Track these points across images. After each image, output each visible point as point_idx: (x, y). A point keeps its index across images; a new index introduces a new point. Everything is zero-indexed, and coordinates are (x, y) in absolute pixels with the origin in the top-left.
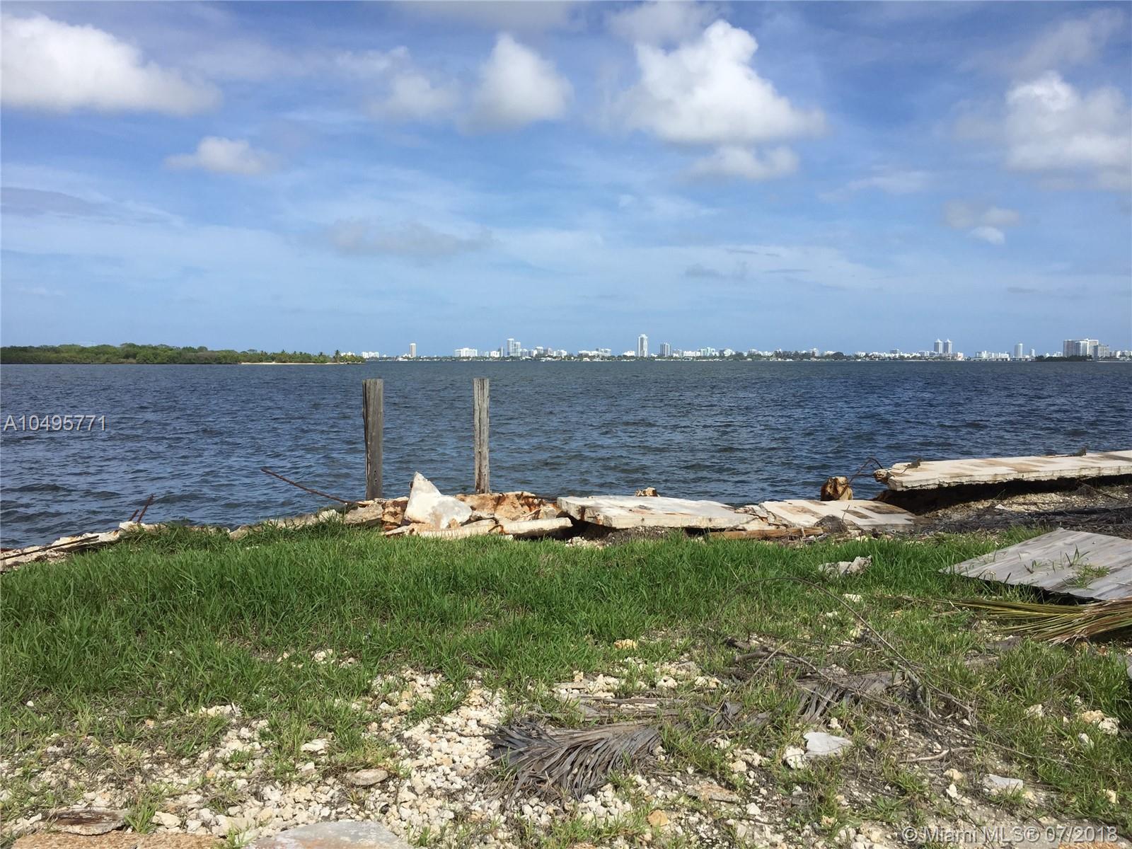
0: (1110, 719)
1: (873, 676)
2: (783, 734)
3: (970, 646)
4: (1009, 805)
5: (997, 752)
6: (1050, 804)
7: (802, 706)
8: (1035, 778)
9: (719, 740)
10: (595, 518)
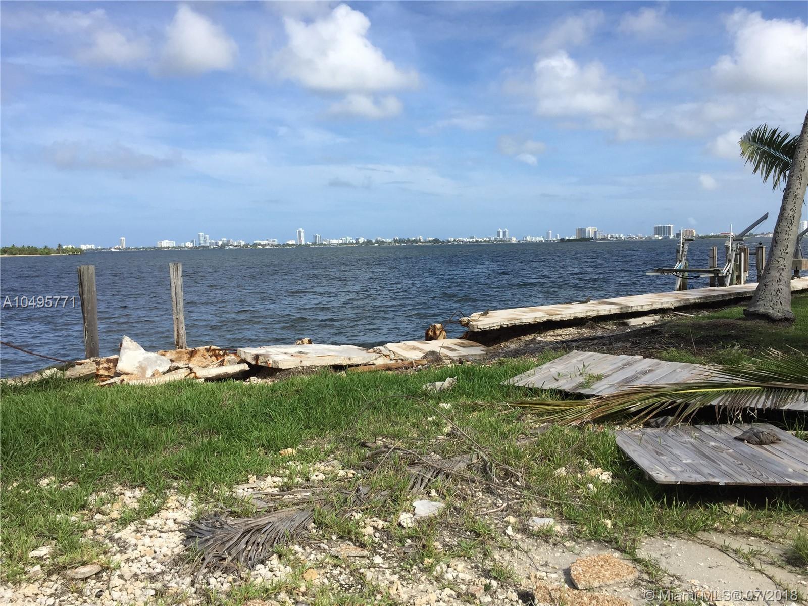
0: (606, 473)
1: (458, 458)
2: (399, 504)
3: (520, 432)
4: (545, 536)
5: (537, 501)
6: (570, 533)
7: (411, 483)
8: (562, 517)
9: (354, 514)
10: (266, 362)
